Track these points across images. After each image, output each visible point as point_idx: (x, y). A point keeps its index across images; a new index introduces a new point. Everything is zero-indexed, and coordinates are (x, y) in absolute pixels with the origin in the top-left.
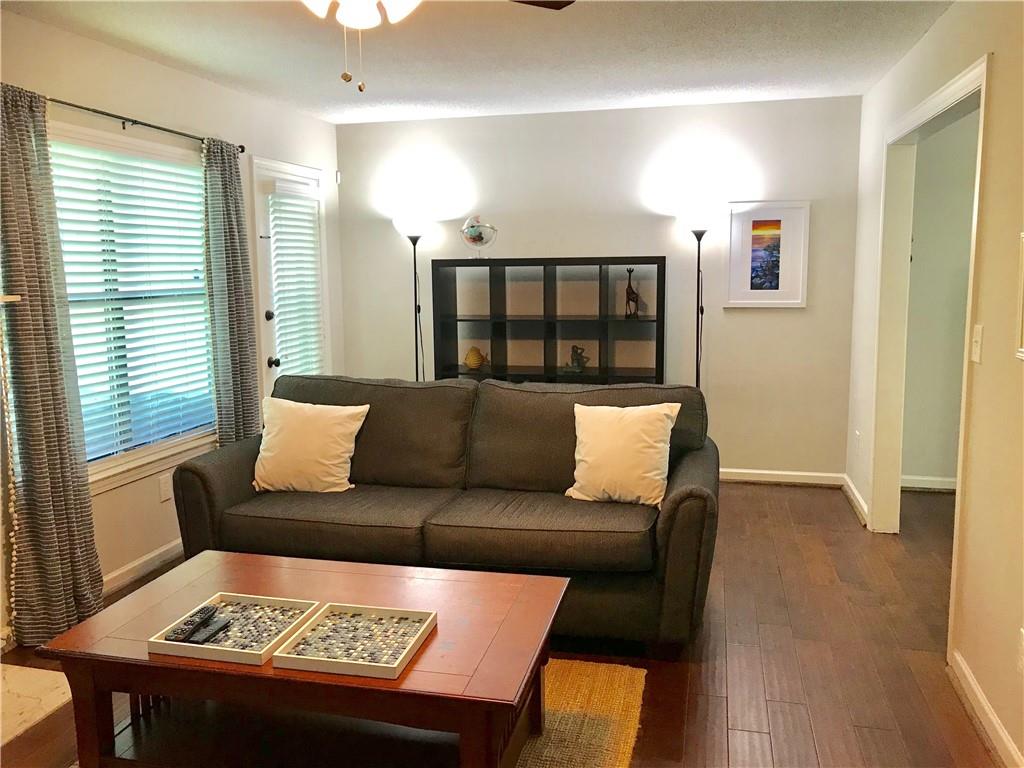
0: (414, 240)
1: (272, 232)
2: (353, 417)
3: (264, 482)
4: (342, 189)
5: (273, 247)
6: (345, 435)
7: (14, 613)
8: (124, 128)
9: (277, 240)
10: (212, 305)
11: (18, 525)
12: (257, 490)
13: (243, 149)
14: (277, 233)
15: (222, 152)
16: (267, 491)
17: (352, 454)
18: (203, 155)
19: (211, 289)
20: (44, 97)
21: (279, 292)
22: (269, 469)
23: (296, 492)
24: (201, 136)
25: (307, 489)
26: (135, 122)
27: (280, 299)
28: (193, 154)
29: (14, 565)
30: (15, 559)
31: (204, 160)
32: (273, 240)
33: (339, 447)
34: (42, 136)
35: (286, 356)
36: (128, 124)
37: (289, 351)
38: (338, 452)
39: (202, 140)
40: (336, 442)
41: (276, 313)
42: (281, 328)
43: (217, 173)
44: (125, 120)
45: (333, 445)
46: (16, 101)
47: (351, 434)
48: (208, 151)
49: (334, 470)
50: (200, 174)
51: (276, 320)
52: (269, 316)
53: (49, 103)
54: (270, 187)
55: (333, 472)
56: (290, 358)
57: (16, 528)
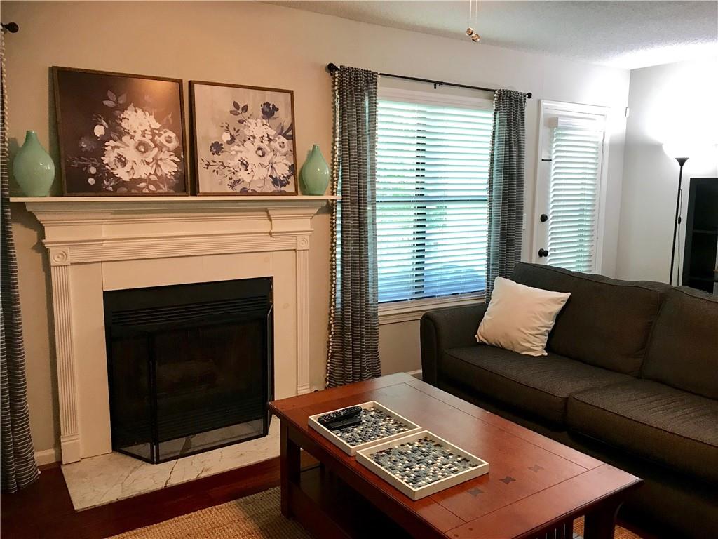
0: (682, 162)
1: (553, 157)
2: (555, 301)
3: (482, 336)
4: (630, 122)
5: (553, 167)
6: (545, 313)
7: (328, 383)
8: (435, 88)
9: (557, 162)
10: (490, 208)
11: (334, 332)
12: (478, 341)
13: (530, 96)
14: (557, 157)
15: (510, 99)
16: (484, 344)
17: (550, 329)
18: (494, 102)
19: (491, 196)
20: (377, 73)
21: (554, 201)
22: (488, 329)
23: (503, 348)
24: (494, 89)
25: (511, 348)
26: (441, 83)
27: (554, 206)
28: (486, 102)
29: (330, 354)
30: (330, 351)
31: (494, 105)
32: (553, 162)
33: (537, 321)
34: (373, 98)
35: (555, 250)
36: (438, 85)
37: (557, 246)
38: (536, 325)
39: (495, 91)
40: (537, 318)
41: (550, 217)
42: (552, 228)
43: (504, 115)
44: (436, 83)
45: (534, 320)
46: (357, 77)
47: (550, 313)
48: (499, 99)
49: (532, 339)
50: (491, 115)
51: (550, 221)
52: (544, 218)
53: (379, 76)
54: (553, 123)
55: (531, 340)
56: (557, 252)
57: (333, 333)
